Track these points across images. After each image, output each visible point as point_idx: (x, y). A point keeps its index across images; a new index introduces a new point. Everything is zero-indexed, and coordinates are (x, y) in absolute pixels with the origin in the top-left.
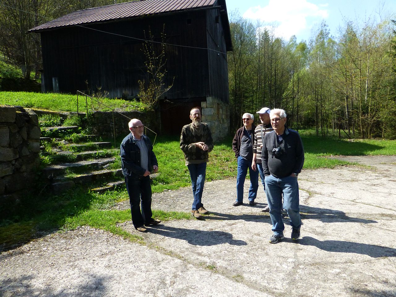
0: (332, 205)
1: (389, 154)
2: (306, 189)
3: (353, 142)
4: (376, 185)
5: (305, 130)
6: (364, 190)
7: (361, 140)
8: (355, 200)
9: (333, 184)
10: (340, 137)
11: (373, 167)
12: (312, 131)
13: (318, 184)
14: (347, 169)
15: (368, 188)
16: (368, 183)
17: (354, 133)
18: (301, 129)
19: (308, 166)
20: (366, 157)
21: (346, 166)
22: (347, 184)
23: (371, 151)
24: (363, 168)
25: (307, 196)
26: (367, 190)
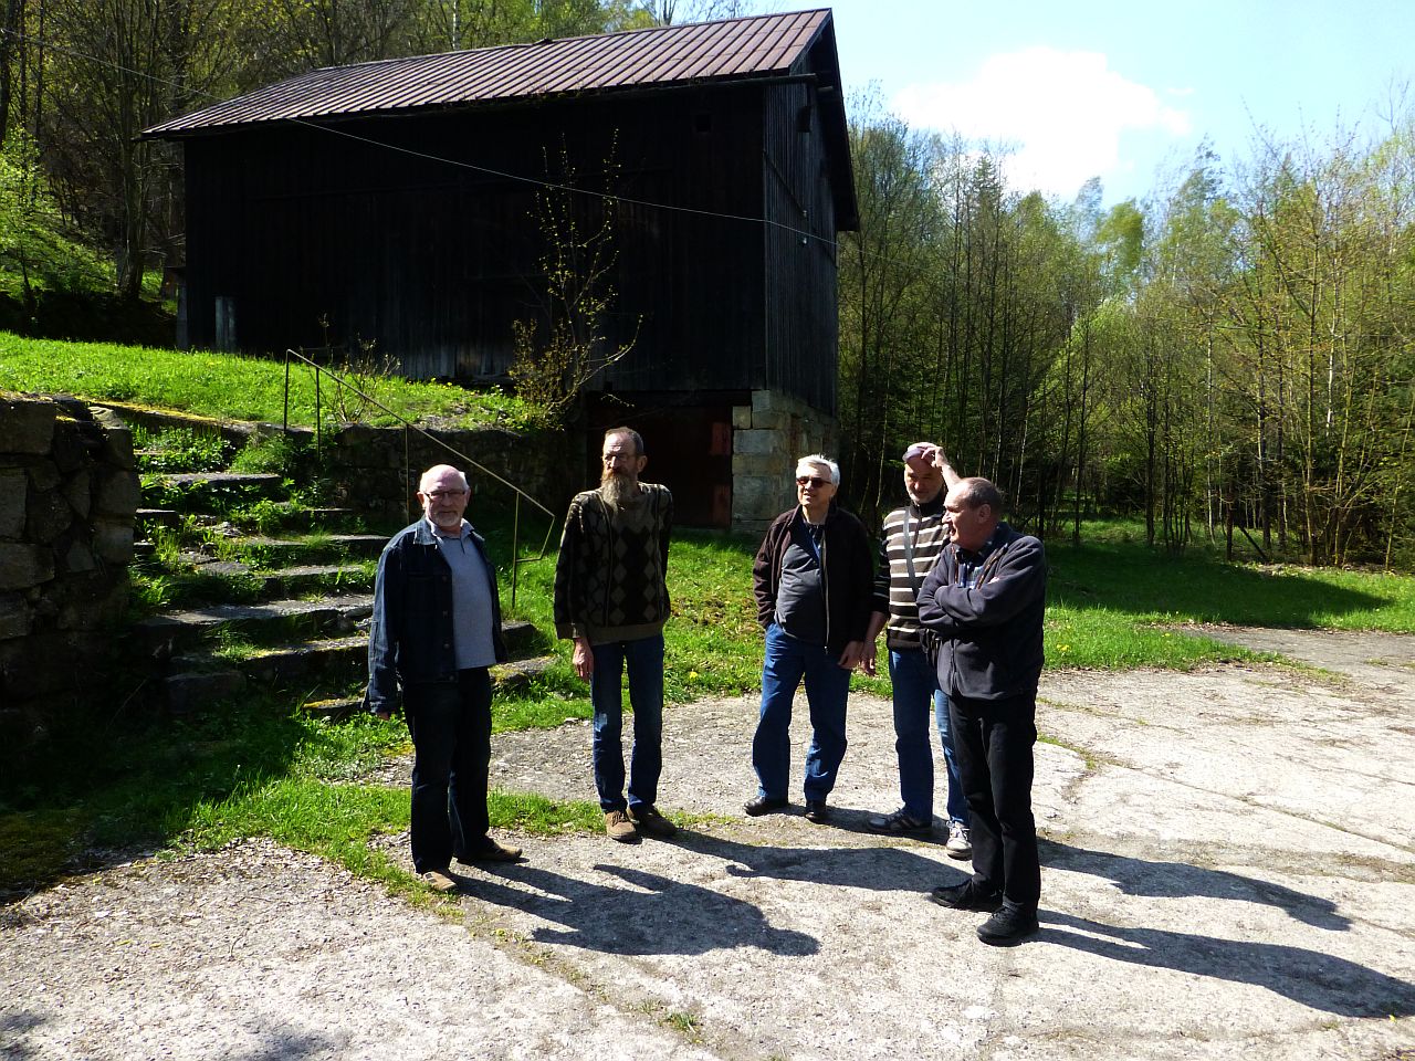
0: (1162, 810)
1: (1404, 628)
2: (1081, 745)
3: (1277, 577)
4: (1340, 741)
5: (1110, 524)
6: (1290, 759)
7: (1308, 572)
8: (1251, 794)
9: (1180, 731)
10: (1231, 555)
11: (1337, 674)
12: (1136, 529)
13: (1124, 727)
14: (1241, 674)
15: (1308, 754)
16: (1310, 732)
17: (1282, 542)
18: (1092, 517)
19: (1098, 658)
20: (1317, 636)
21: (1238, 664)
22: (1231, 731)
23: (1338, 613)
24: (1301, 675)
25: (1078, 770)
26: (1303, 761)
